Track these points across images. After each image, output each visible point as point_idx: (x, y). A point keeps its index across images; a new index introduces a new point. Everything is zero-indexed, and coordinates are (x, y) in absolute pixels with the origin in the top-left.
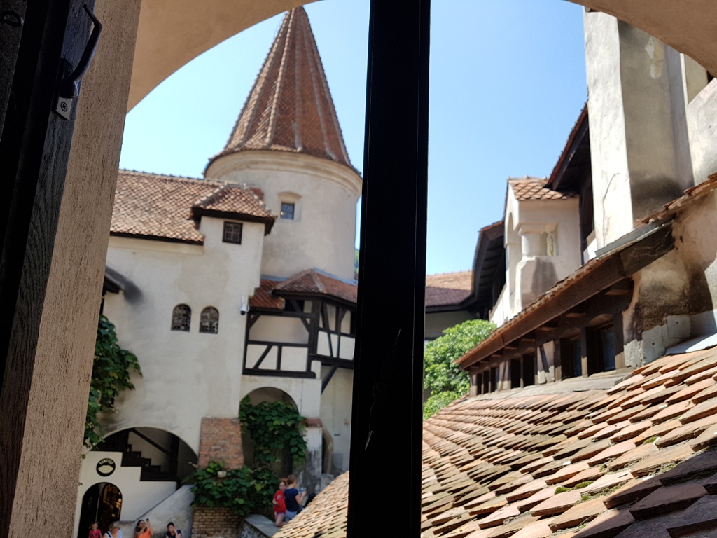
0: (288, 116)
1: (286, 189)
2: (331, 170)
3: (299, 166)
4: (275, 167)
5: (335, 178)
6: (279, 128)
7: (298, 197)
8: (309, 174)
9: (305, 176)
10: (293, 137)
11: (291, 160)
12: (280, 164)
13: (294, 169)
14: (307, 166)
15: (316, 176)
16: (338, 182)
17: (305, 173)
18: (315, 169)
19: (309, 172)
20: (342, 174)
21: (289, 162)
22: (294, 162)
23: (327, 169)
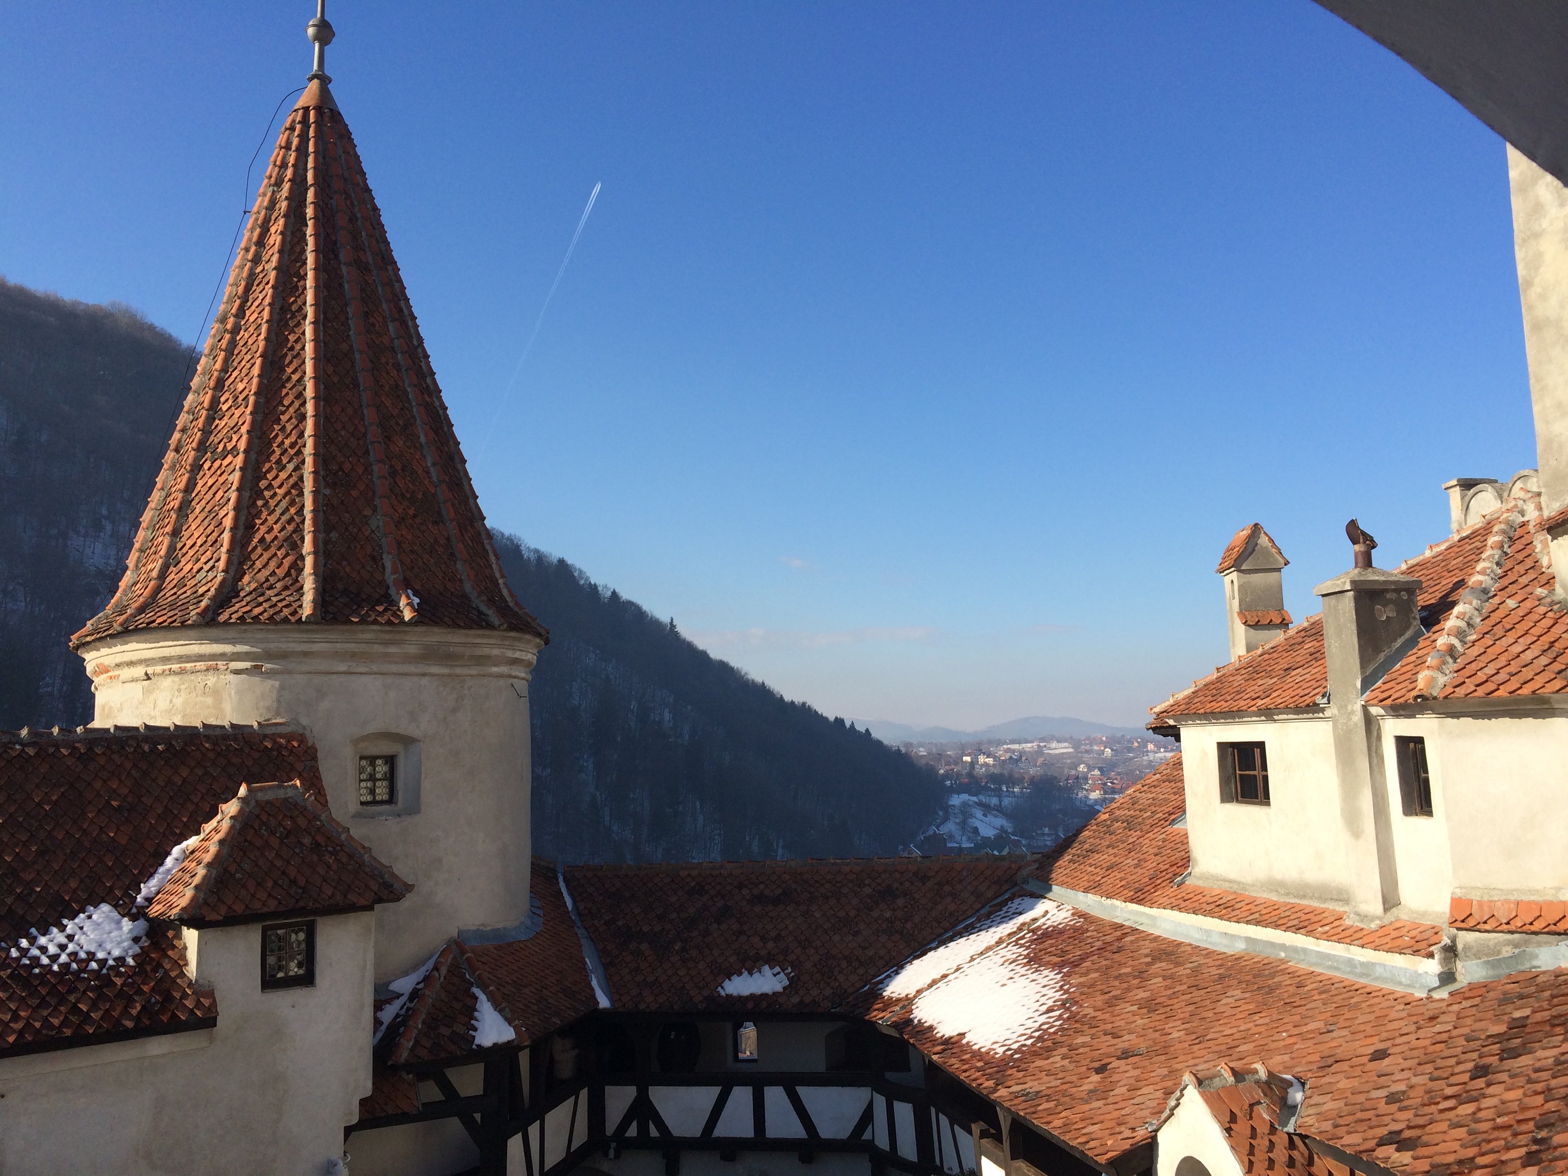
0: (354, 493)
1: (371, 729)
2: (486, 651)
3: (408, 659)
4: (343, 667)
5: (495, 670)
6: (334, 535)
7: (408, 741)
8: (432, 675)
9: (425, 681)
10: (376, 559)
11: (386, 643)
12: (353, 656)
13: (394, 668)
14: (429, 655)
15: (450, 675)
16: (501, 676)
17: (424, 675)
18: (448, 658)
19: (435, 670)
20: (510, 654)
21: (378, 648)
22: (392, 649)
23: (479, 652)
